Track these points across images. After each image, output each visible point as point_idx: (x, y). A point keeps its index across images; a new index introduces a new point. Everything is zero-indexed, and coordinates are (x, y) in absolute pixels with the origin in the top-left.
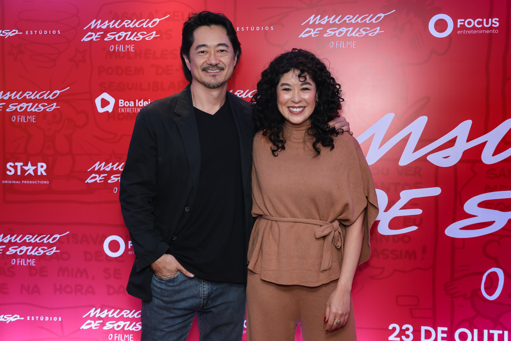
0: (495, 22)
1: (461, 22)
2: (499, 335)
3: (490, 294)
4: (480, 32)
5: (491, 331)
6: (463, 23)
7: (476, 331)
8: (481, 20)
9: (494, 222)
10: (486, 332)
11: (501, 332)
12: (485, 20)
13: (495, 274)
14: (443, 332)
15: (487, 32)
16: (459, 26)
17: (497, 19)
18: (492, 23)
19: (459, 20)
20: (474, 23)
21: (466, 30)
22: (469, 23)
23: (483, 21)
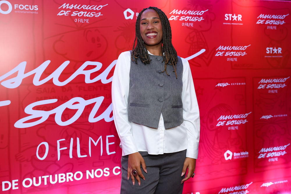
0: (36, 7)
1: (16, 6)
2: (47, 178)
3: (41, 157)
4: (28, 12)
5: (43, 177)
6: (17, 7)
7: (34, 178)
8: (28, 6)
9: (42, 117)
10: (40, 178)
11: (48, 176)
12: (30, 6)
13: (43, 145)
14: (16, 183)
15: (32, 13)
16: (15, 8)
17: (37, 6)
18: (34, 8)
19: (15, 5)
20: (24, 7)
21: (20, 11)
22: (21, 7)
23: (29, 6)
